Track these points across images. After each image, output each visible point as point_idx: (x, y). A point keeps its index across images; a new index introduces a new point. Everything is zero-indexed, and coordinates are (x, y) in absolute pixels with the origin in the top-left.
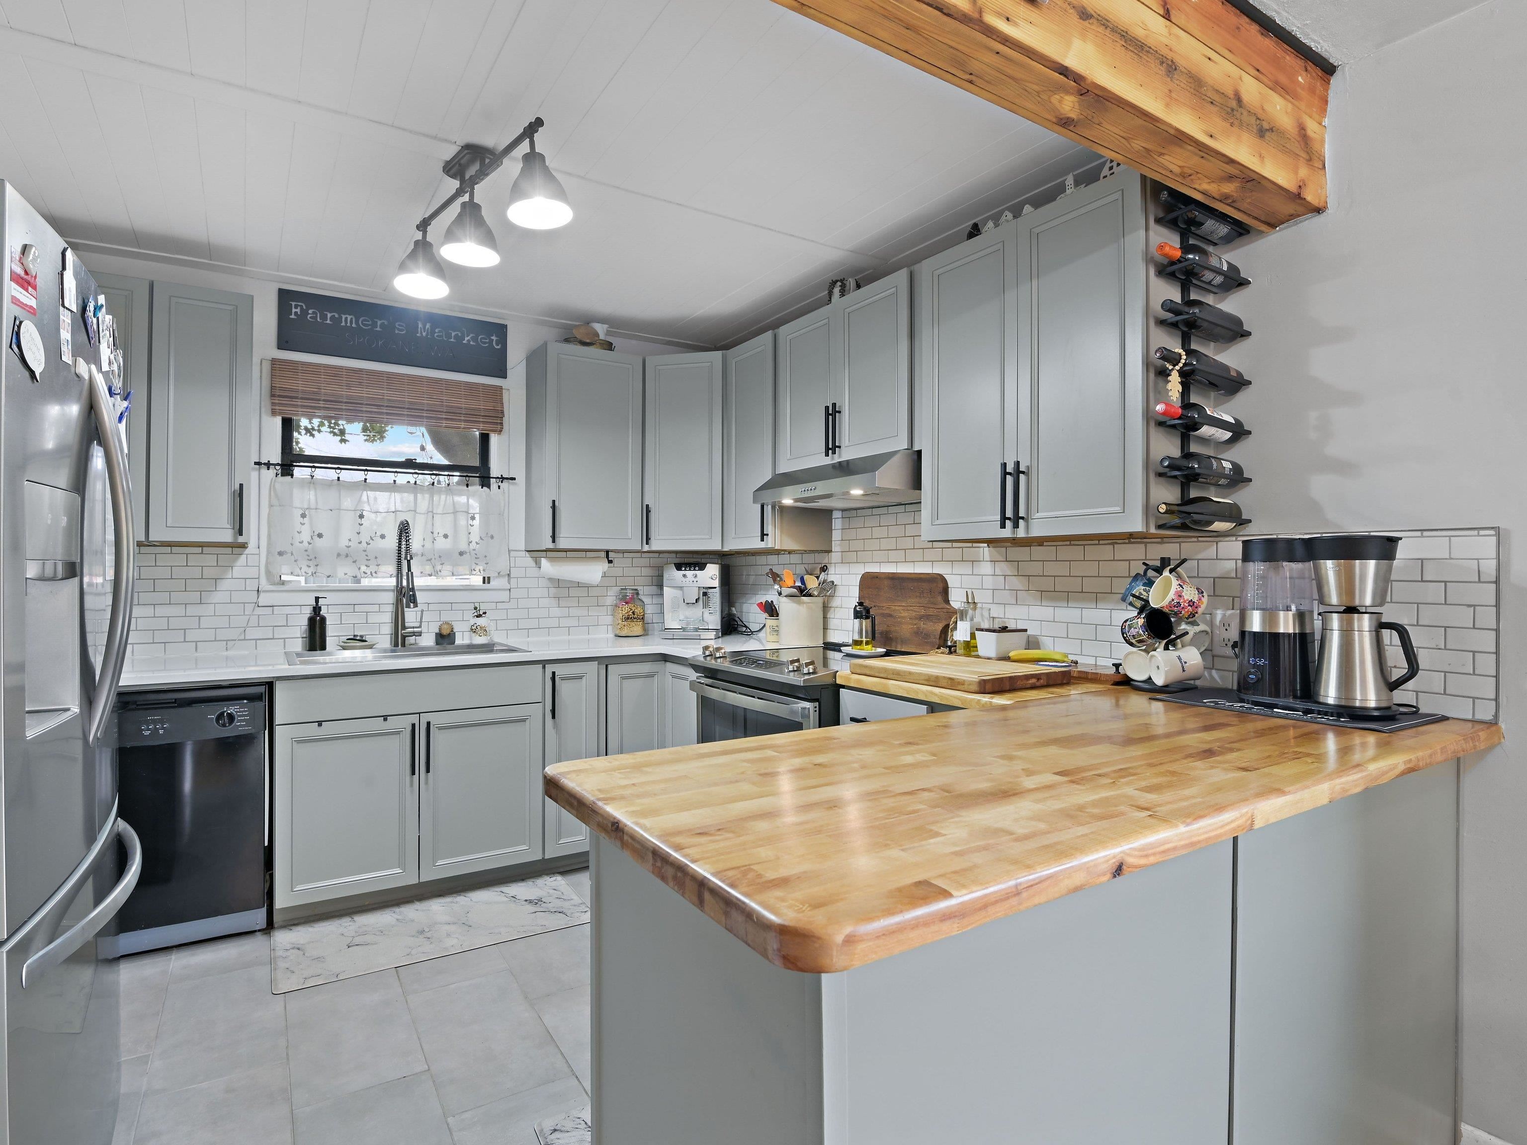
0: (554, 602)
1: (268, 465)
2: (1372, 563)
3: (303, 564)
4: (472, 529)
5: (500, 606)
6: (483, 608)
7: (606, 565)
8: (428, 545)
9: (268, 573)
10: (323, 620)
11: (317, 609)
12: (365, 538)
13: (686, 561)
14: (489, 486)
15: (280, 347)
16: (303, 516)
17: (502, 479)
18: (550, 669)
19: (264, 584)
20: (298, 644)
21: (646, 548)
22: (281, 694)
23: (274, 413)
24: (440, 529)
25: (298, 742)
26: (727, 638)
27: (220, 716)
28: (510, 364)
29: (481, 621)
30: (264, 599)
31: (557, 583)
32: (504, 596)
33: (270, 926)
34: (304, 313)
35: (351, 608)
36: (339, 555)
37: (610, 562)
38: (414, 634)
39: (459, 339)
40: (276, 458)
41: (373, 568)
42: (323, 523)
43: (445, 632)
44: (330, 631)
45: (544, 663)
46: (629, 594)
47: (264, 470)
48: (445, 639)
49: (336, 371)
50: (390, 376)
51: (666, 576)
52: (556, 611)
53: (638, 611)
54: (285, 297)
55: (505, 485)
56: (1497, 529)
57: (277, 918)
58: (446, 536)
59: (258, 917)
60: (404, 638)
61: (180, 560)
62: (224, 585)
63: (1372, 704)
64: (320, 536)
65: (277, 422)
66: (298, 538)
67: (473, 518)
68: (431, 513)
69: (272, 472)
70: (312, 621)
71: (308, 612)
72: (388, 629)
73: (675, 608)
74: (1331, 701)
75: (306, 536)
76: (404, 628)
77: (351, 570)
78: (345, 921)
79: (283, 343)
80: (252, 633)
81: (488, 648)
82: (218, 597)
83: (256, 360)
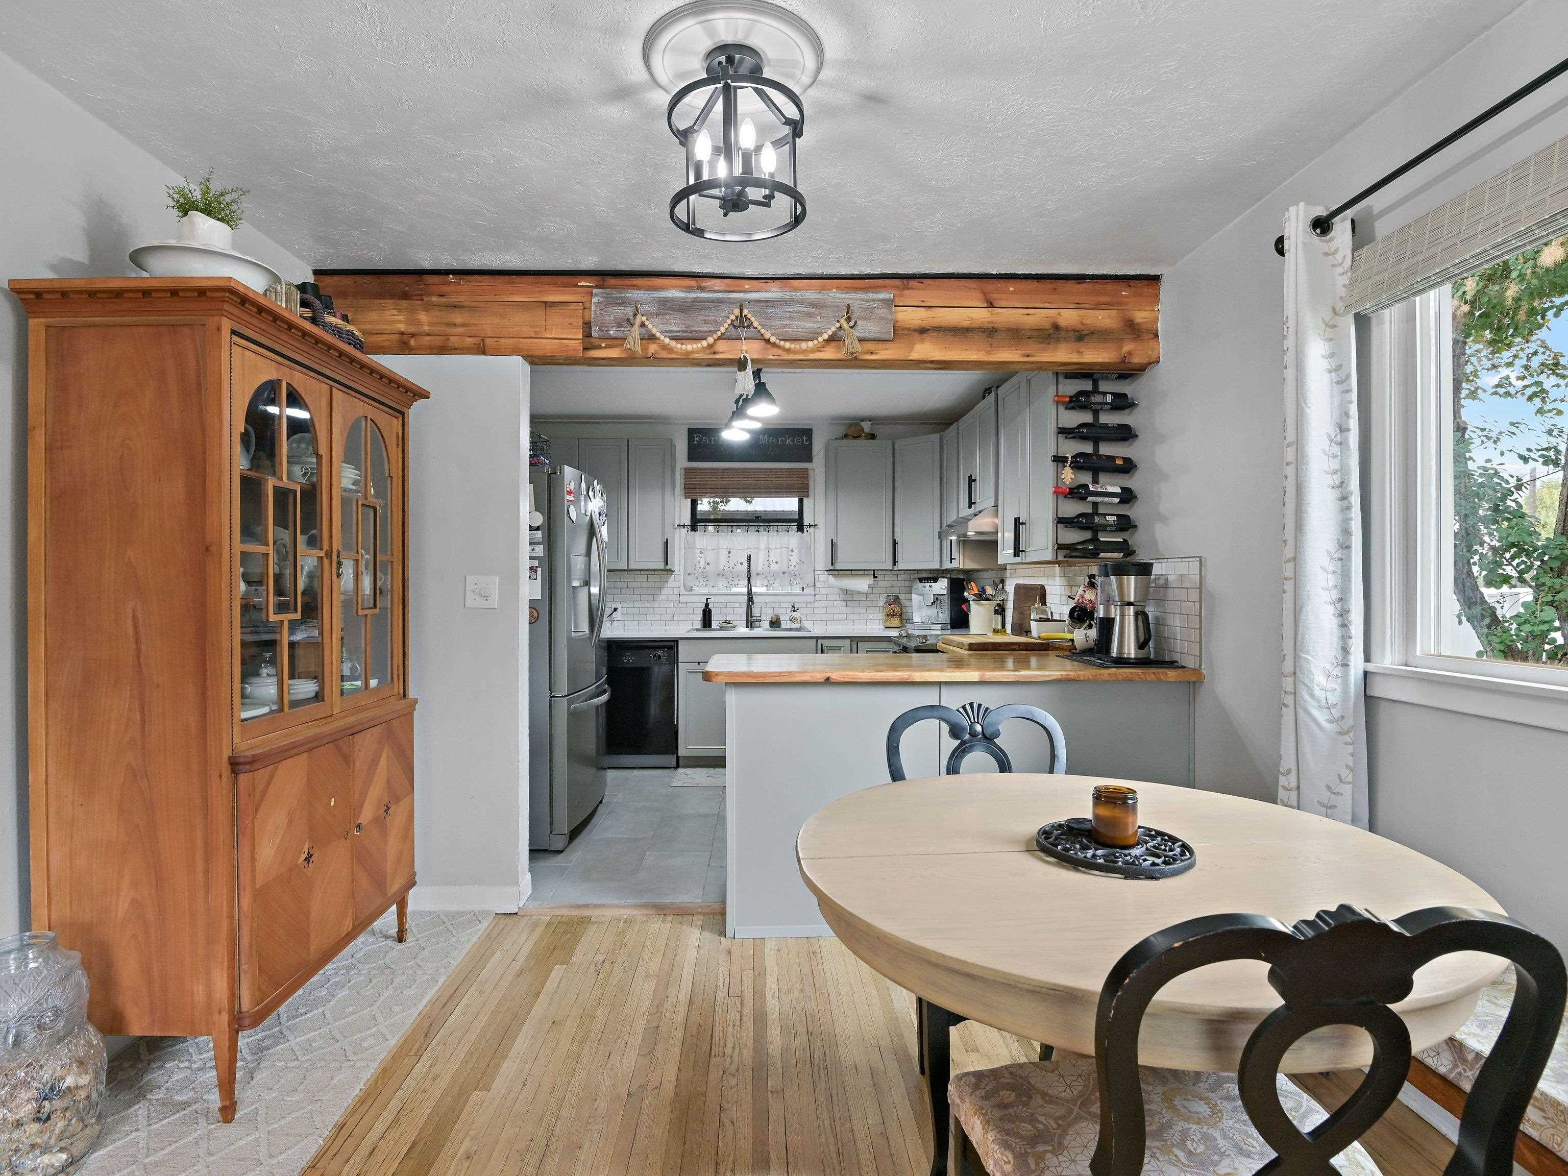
0: (844, 604)
1: (684, 526)
2: (1133, 578)
3: (701, 579)
4: (791, 558)
5: (809, 605)
6: (797, 606)
7: (872, 579)
8: (766, 568)
9: (685, 586)
10: (710, 611)
11: (707, 605)
12: (731, 565)
13: (926, 576)
14: (803, 532)
15: (689, 460)
16: (701, 553)
17: (810, 526)
18: (820, 642)
19: (683, 591)
20: (699, 625)
21: (895, 568)
22: (682, 647)
23: (686, 498)
24: (773, 558)
25: (690, 672)
26: (957, 631)
27: (655, 656)
28: (814, 453)
29: (795, 614)
30: (682, 599)
31: (846, 592)
32: (811, 599)
33: (677, 766)
34: (701, 439)
35: (725, 605)
36: (718, 575)
37: (875, 577)
38: (757, 620)
39: (784, 442)
40: (688, 522)
41: (736, 582)
42: (710, 557)
43: (774, 620)
44: (714, 617)
45: (817, 638)
46: (892, 599)
47: (682, 529)
48: (775, 623)
49: (714, 471)
50: (744, 470)
51: (914, 587)
52: (844, 610)
53: (897, 610)
54: (692, 432)
55: (811, 530)
56: (1200, 558)
57: (681, 763)
58: (777, 562)
59: (672, 760)
60: (751, 623)
61: (644, 578)
62: (664, 591)
63: (1133, 656)
64: (708, 564)
65: (689, 501)
66: (698, 565)
67: (792, 551)
68: (768, 550)
69: (686, 529)
70: (704, 611)
71: (703, 606)
72: (744, 617)
73: (920, 608)
74: (1115, 655)
75: (702, 564)
76: (752, 616)
77: (725, 583)
78: (712, 769)
79: (691, 458)
80: (677, 617)
81: (800, 629)
82: (662, 597)
83: (677, 469)
